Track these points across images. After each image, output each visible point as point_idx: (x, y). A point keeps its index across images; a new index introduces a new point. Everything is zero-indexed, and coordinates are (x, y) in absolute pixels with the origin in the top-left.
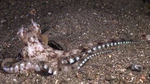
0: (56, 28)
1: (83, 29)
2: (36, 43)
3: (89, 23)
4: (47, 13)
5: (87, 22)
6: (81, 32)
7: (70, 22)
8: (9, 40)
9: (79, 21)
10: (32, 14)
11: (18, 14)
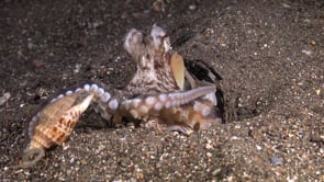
0: (207, 35)
1: (262, 36)
2: (149, 69)
3: (274, 25)
4: (187, 7)
5: (270, 23)
6: (258, 43)
7: (234, 21)
8: (111, 61)
9: (253, 21)
10: (157, 8)
11: (128, 9)
